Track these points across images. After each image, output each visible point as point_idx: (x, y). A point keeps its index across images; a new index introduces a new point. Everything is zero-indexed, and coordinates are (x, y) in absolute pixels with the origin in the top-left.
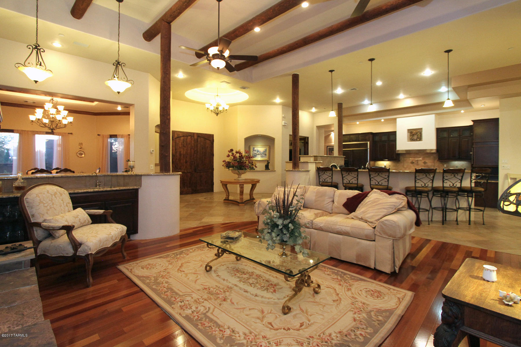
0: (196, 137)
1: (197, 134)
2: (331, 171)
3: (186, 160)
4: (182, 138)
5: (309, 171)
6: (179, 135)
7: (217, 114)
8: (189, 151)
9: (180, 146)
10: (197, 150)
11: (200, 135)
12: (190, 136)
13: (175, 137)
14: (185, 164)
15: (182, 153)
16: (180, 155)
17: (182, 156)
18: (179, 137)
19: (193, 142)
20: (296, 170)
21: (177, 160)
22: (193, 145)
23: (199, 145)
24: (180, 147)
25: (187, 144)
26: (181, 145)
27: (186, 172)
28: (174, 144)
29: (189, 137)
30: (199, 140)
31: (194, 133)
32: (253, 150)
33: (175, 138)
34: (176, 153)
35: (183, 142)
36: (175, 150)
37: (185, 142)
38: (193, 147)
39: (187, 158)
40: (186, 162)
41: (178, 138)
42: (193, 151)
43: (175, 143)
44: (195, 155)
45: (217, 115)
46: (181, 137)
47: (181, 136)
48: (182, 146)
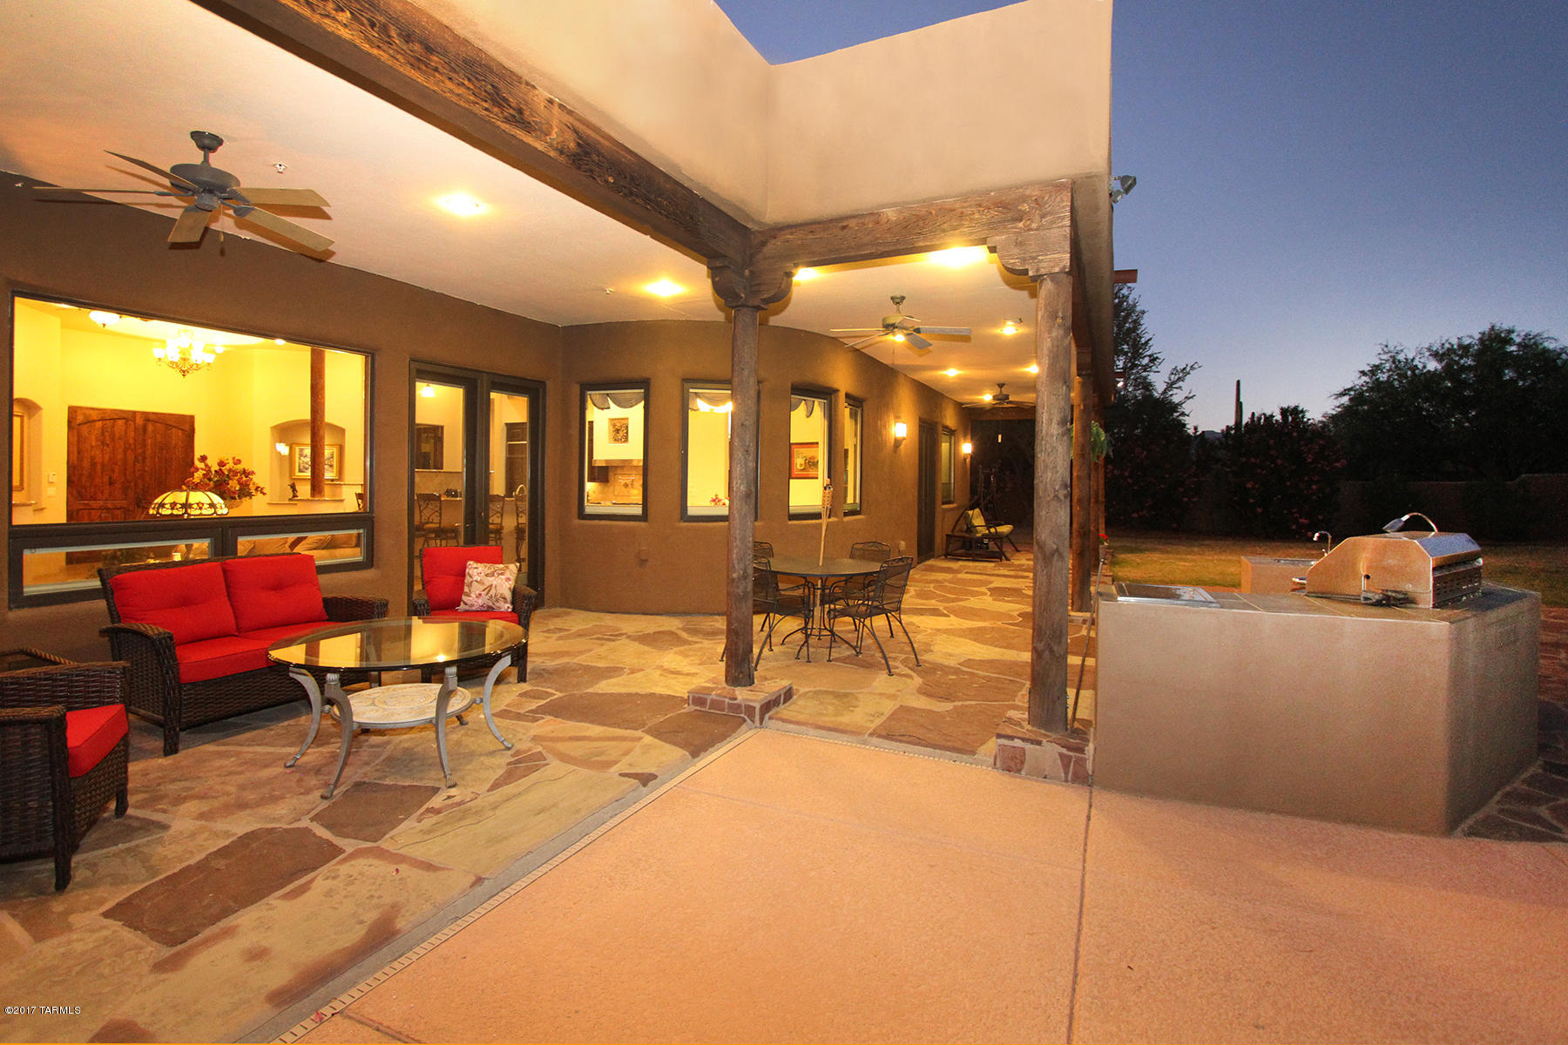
0: (139, 421)
1: (144, 413)
2: (438, 502)
3: (110, 478)
4: (99, 424)
5: (342, 501)
6: (90, 415)
7: (184, 373)
8: (120, 457)
9: (94, 444)
10: (144, 452)
11: (150, 419)
12: (123, 419)
13: (78, 422)
14: (108, 487)
15: (98, 459)
16: (93, 464)
17: (99, 467)
18: (89, 422)
19: (132, 434)
20: (316, 499)
21: (84, 478)
22: (131, 441)
23: (149, 441)
24: (92, 447)
25: (113, 439)
26: (97, 440)
27: (110, 506)
28: (76, 438)
29: (121, 422)
30: (150, 428)
31: (134, 413)
32: (301, 455)
33: (79, 425)
34: (80, 459)
35: (103, 434)
36: (79, 453)
37: (106, 434)
38: (133, 447)
39: (113, 471)
40: (111, 484)
41: (85, 423)
42: (131, 457)
43: (79, 436)
44: (139, 465)
45: (184, 375)
46: (94, 421)
47: (95, 418)
48: (99, 443)
